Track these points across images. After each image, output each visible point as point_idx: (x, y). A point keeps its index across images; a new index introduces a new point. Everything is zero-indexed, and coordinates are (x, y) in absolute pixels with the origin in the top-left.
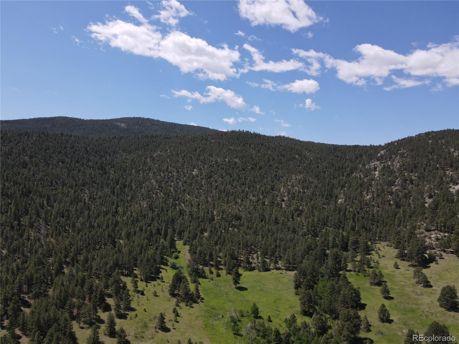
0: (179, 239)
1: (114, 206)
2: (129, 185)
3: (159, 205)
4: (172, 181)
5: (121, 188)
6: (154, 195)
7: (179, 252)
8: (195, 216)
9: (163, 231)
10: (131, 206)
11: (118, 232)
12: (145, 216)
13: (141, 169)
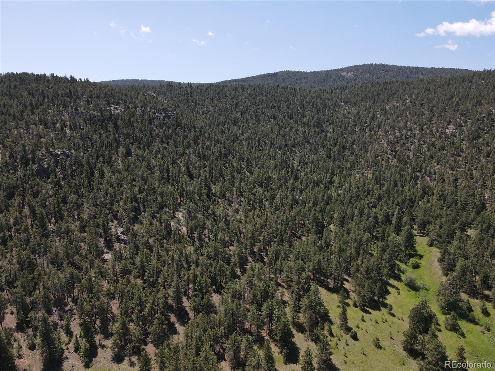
0: (420, 233)
1: (329, 175)
2: (349, 147)
3: (391, 176)
4: (413, 143)
5: (339, 151)
6: (383, 162)
7: (421, 257)
8: (449, 198)
9: (395, 217)
10: (350, 175)
11: (329, 212)
12: (369, 191)
13: (368, 126)
